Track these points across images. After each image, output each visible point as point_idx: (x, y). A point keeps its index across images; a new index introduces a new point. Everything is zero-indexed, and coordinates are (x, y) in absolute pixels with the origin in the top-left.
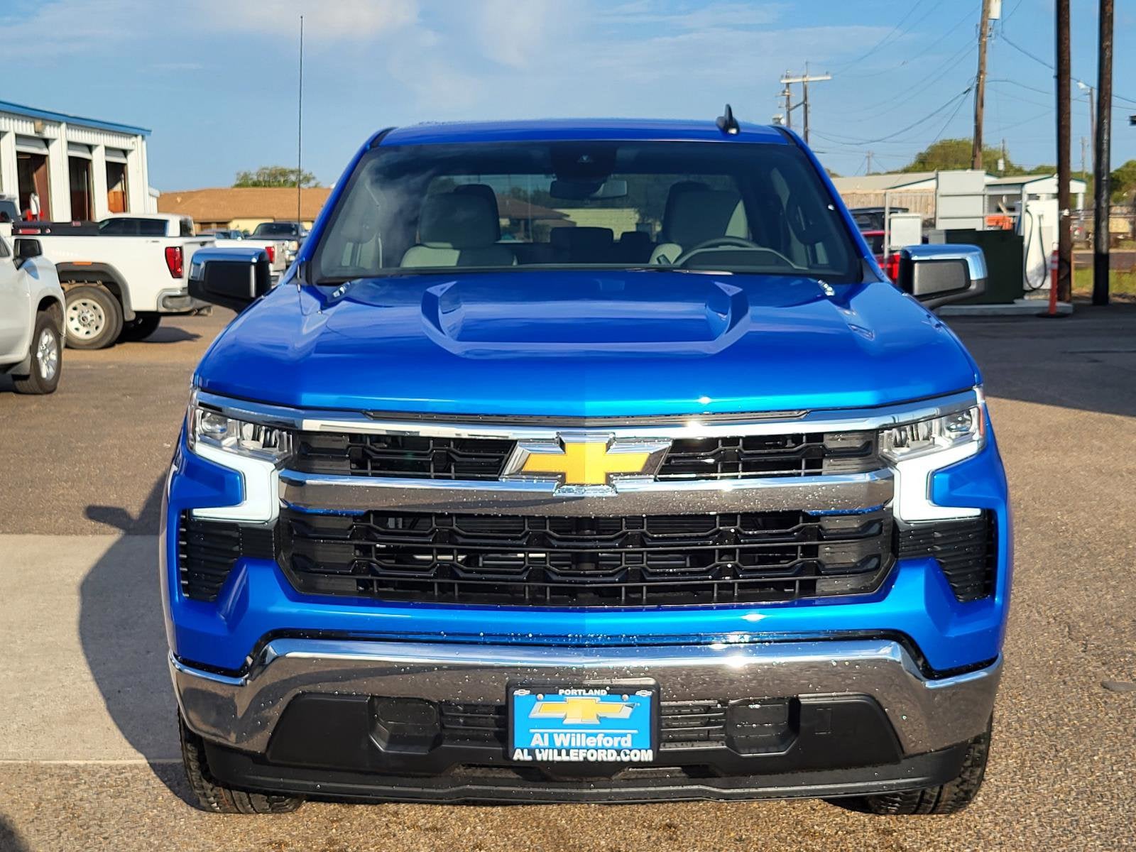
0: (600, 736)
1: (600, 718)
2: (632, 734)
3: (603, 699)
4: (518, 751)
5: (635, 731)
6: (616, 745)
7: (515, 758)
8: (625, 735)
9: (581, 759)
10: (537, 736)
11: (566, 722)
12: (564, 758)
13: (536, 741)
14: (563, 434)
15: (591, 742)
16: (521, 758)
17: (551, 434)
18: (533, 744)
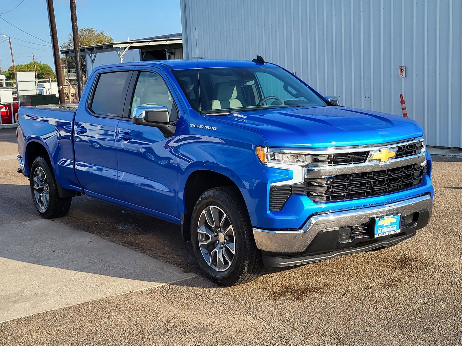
0: (390, 228)
1: (391, 223)
2: (396, 226)
3: (392, 218)
4: (376, 235)
5: (397, 225)
6: (393, 230)
7: (375, 237)
8: (395, 227)
9: (388, 235)
10: (379, 230)
11: (384, 225)
12: (385, 235)
13: (379, 232)
14: (380, 148)
15: (389, 230)
16: (377, 237)
17: (378, 148)
18: (378, 233)
